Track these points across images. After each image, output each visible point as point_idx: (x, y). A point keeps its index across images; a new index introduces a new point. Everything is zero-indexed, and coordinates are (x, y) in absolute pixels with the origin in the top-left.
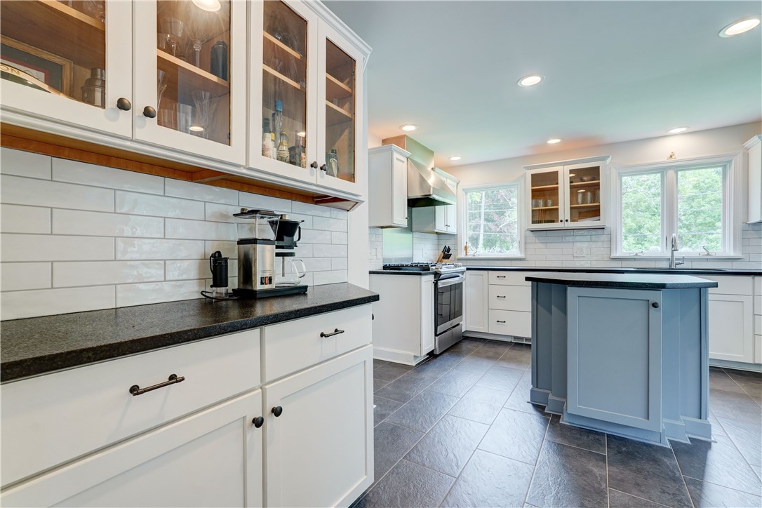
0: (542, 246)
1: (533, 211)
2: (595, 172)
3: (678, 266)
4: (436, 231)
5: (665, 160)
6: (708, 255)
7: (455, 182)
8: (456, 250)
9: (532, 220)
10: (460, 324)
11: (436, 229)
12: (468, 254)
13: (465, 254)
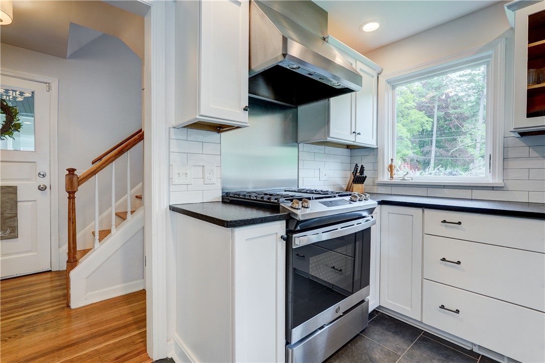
7: (374, 70)
8: (376, 170)
9: (527, 112)
10: (366, 300)
11: (331, 136)
12: (394, 176)
13: (389, 176)
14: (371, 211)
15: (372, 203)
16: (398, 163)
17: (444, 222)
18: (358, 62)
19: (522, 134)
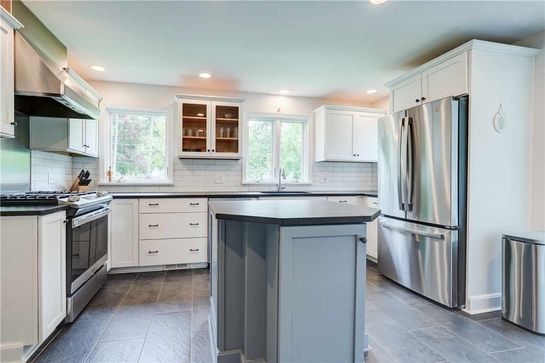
0: (188, 173)
1: (183, 138)
2: (234, 111)
3: (283, 190)
4: (69, 150)
5: (275, 111)
6: (297, 182)
7: (97, 97)
8: (97, 175)
9: (183, 147)
10: (105, 264)
11: (70, 148)
12: (112, 180)
13: (108, 179)
14: (108, 202)
15: (109, 197)
16: (114, 170)
17: (150, 205)
18: (87, 90)
19: (180, 158)
